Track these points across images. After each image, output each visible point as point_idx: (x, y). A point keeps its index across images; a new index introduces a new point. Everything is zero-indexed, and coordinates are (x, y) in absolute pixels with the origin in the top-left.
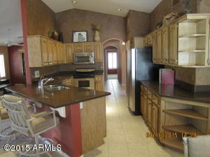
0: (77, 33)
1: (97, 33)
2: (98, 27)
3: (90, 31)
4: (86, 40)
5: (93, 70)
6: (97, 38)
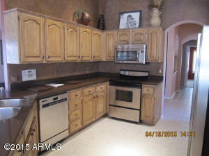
0: (126, 15)
1: (156, 12)
4: (138, 25)
5: (147, 74)
6: (156, 21)
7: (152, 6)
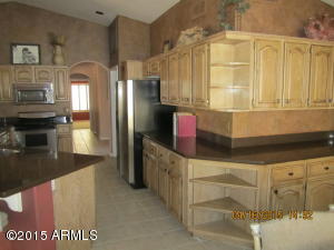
1: (59, 49)
2: (61, 40)
3: (45, 45)
7: (54, 43)
